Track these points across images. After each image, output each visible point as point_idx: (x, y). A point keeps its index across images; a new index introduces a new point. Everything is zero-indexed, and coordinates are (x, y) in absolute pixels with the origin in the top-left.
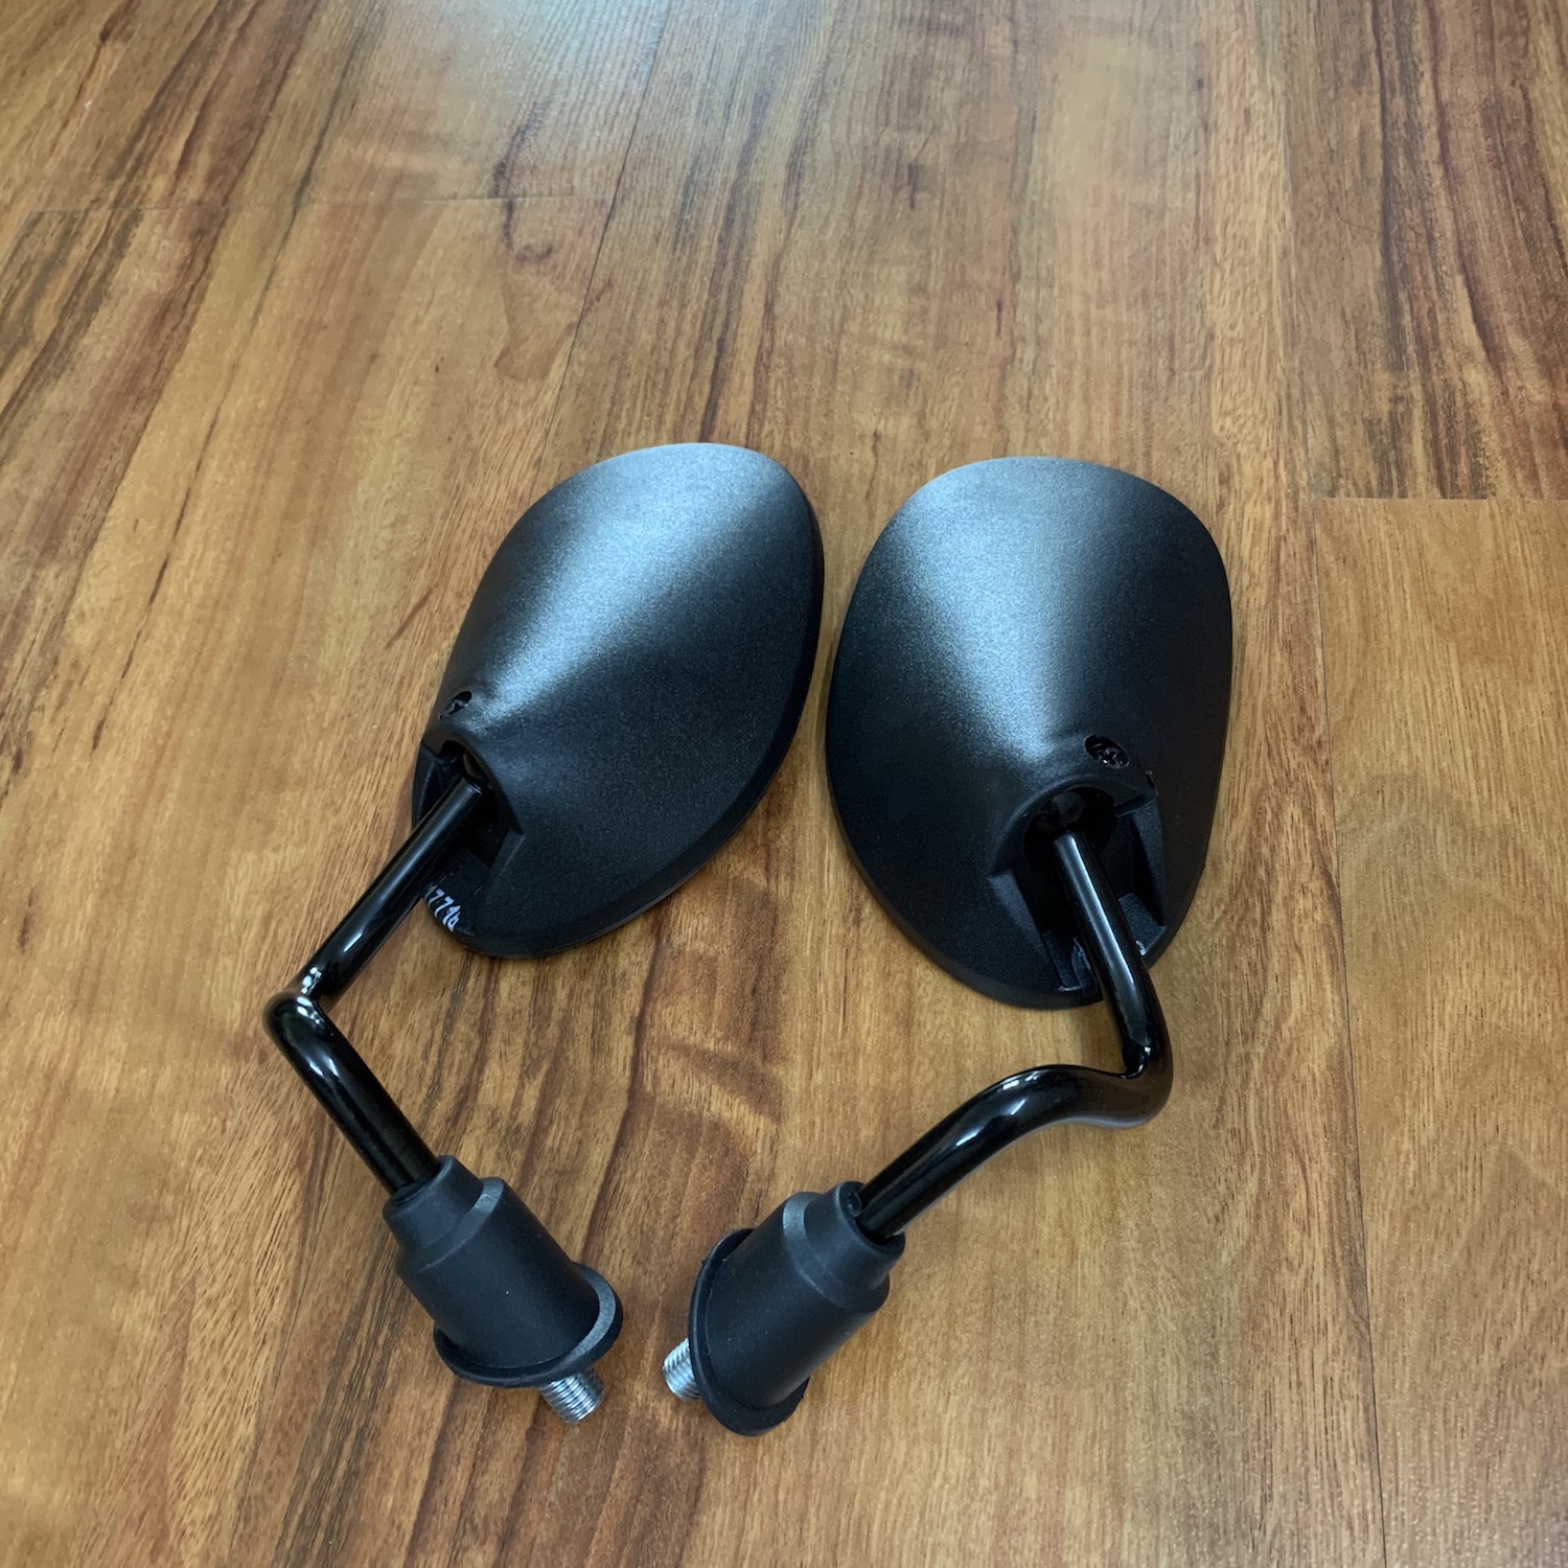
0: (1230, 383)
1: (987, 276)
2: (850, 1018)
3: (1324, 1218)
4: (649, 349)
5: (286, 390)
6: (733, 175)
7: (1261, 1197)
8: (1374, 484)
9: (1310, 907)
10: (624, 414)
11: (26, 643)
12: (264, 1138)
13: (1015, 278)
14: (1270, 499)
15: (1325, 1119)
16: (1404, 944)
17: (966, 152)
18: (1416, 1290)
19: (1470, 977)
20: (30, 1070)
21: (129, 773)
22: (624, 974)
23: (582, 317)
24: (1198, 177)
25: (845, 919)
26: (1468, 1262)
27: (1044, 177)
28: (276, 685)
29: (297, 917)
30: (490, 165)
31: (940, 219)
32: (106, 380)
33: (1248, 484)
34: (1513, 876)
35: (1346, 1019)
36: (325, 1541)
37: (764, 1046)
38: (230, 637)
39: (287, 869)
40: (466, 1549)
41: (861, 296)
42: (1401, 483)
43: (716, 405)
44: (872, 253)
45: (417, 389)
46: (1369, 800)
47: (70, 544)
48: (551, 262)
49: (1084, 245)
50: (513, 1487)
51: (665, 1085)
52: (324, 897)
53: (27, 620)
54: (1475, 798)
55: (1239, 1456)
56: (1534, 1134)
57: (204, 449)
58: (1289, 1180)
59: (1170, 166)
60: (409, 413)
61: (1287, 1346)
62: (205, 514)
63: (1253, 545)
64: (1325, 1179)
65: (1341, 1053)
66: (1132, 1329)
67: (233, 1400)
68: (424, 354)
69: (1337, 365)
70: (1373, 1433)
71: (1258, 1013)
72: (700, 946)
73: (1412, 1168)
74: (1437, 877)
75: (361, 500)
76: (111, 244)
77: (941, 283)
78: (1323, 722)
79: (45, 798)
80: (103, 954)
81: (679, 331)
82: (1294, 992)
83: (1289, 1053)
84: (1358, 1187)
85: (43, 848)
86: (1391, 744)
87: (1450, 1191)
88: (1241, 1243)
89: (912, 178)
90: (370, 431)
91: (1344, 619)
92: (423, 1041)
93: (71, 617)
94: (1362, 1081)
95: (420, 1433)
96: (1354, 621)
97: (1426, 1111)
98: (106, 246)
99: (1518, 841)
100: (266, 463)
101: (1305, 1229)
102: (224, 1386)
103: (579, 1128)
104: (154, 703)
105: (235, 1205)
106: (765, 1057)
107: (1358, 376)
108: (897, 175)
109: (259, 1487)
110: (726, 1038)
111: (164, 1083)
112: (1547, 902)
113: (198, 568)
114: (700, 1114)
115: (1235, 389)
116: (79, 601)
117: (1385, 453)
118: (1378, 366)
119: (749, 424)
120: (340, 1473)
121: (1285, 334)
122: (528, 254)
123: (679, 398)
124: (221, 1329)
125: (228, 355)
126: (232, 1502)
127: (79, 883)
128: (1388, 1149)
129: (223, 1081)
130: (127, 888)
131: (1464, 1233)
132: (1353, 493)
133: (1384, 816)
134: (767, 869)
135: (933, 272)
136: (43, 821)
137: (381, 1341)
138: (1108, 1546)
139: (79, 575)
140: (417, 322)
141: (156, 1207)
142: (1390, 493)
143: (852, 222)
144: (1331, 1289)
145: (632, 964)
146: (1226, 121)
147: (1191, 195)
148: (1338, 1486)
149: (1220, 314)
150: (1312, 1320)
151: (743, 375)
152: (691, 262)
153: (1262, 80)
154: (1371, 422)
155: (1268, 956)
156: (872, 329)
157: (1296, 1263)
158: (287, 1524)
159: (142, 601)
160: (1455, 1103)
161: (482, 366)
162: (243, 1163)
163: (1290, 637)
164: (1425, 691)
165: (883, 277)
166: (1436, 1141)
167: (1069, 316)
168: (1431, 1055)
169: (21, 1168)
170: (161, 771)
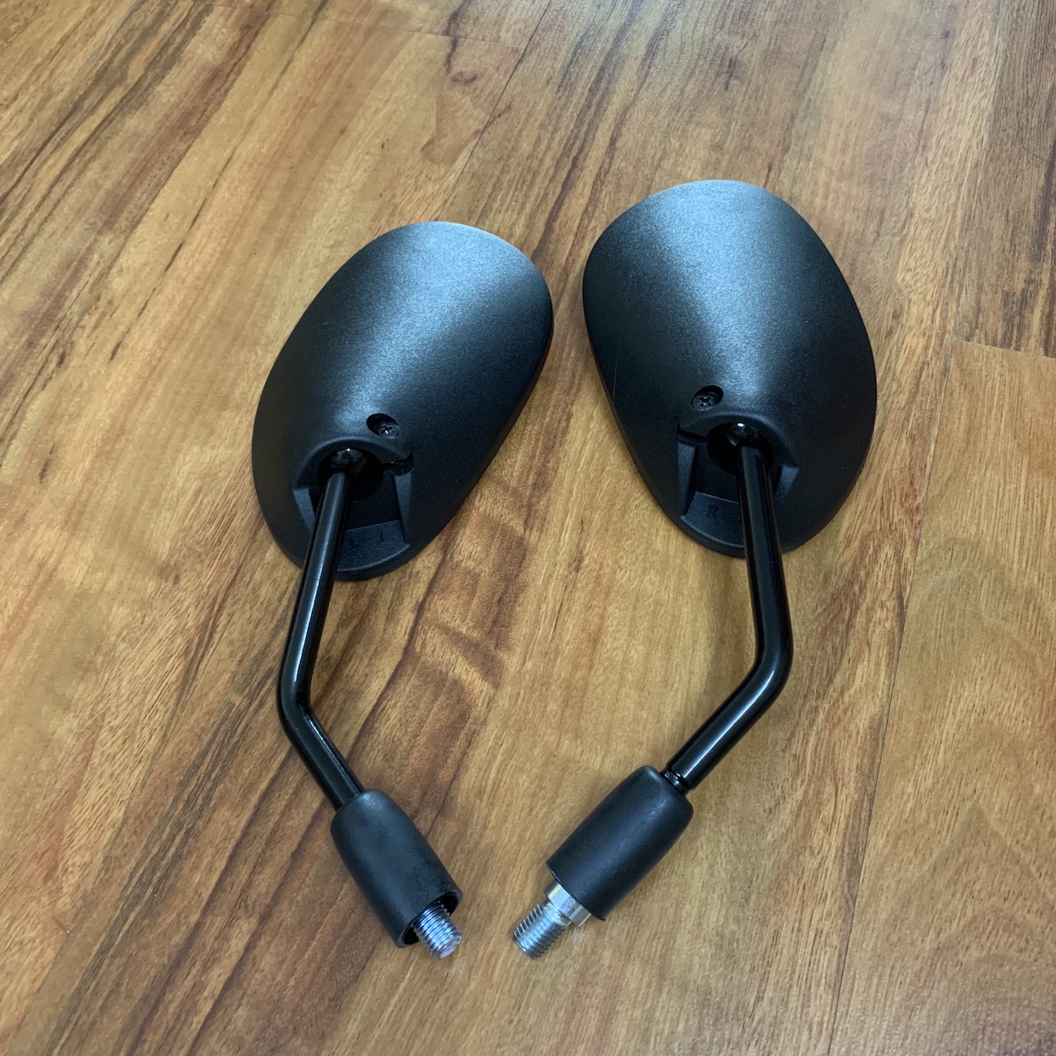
0: (915, 250)
1: (767, 145)
2: (559, 631)
3: (843, 825)
4: (525, 156)
5: (282, 143)
6: (609, 47)
7: (804, 802)
8: (1000, 337)
9: (884, 619)
10: (499, 197)
11: (82, 283)
12: (167, 631)
13: (786, 150)
14: (924, 335)
15: (859, 761)
16: (942, 655)
17: (771, 57)
18: (893, 886)
19: (982, 686)
20: (30, 560)
21: (130, 380)
22: (418, 573)
23: (486, 127)
24: (929, 101)
25: (570, 565)
26: (933, 875)
27: (821, 84)
28: (235, 339)
29: (217, 494)
30: (449, 12)
31: (743, 101)
32: (167, 116)
33: (912, 322)
34: (1029, 624)
35: (890, 697)
36: (153, 894)
37: (498, 638)
38: (212, 303)
39: (217, 462)
40: (238, 918)
41: (677, 145)
42: (1019, 340)
43: (562, 202)
44: (692, 116)
45: (367, 157)
46: (942, 553)
47: (123, 223)
48: (473, 87)
49: (838, 135)
50: (276, 886)
51: (428, 650)
52: (236, 485)
53: (86, 267)
54: (1015, 566)
55: (747, 968)
56: (999, 800)
57: (221, 174)
58: (825, 796)
59: (912, 90)
60: (358, 173)
61: (797, 904)
62: (212, 218)
63: (905, 364)
64: (849, 800)
65: (881, 719)
66: (697, 870)
67: (113, 794)
68: (376, 135)
69: (994, 250)
70: (840, 972)
71: (831, 681)
72: (471, 564)
73: (910, 805)
74: (976, 615)
75: (315, 226)
76: (188, 26)
77: (733, 145)
78: (923, 495)
79: (74, 386)
80: (91, 493)
81: (548, 147)
82: (859, 672)
83: (845, 711)
84: (871, 811)
85: (66, 417)
86: (966, 518)
87: (932, 825)
88: (783, 830)
89: (731, 68)
90: (331, 181)
91: (955, 427)
92: (280, 590)
93: (114, 270)
94: (891, 741)
95: (225, 839)
96: (962, 429)
97: (929, 770)
98: (185, 26)
99: (1038, 600)
100: (259, 190)
101: (828, 830)
102: (109, 784)
103: (367, 666)
104: (155, 337)
105: (140, 671)
106: (497, 645)
107: (1007, 260)
108: (721, 65)
109: (119, 852)
110: (475, 627)
111: (112, 584)
112: (1048, 646)
113: (201, 253)
114: (447, 673)
115: (918, 254)
116: (121, 261)
117: (1012, 317)
118: (1023, 255)
119: (581, 219)
120: (170, 854)
121: (963, 223)
122: (459, 77)
123: (539, 194)
124: (115, 748)
125: (249, 113)
126: (100, 857)
127: (85, 445)
128: (897, 790)
129: (149, 591)
130: (114, 455)
131: (935, 855)
132: (983, 340)
133: (950, 566)
134: (526, 522)
135: (730, 137)
136: (70, 401)
137: (213, 777)
138: (648, 1006)
139: (124, 244)
140: (376, 112)
141: (91, 662)
142: (1009, 346)
143: (682, 91)
144: (836, 873)
145: (424, 567)
146: (959, 64)
147: (921, 113)
148: (809, 1001)
149: (920, 200)
150: (818, 890)
151: (585, 184)
152: (568, 100)
153: (991, 39)
154: (1007, 294)
155: (847, 644)
156: (679, 169)
157: (816, 851)
158: (131, 878)
159: (160, 269)
160: (950, 768)
161: (414, 148)
162: (150, 645)
163: (915, 432)
164: (999, 486)
165: (695, 133)
166: (931, 791)
167: (816, 183)
168: (942, 733)
169: (12, 621)
170: (150, 382)
